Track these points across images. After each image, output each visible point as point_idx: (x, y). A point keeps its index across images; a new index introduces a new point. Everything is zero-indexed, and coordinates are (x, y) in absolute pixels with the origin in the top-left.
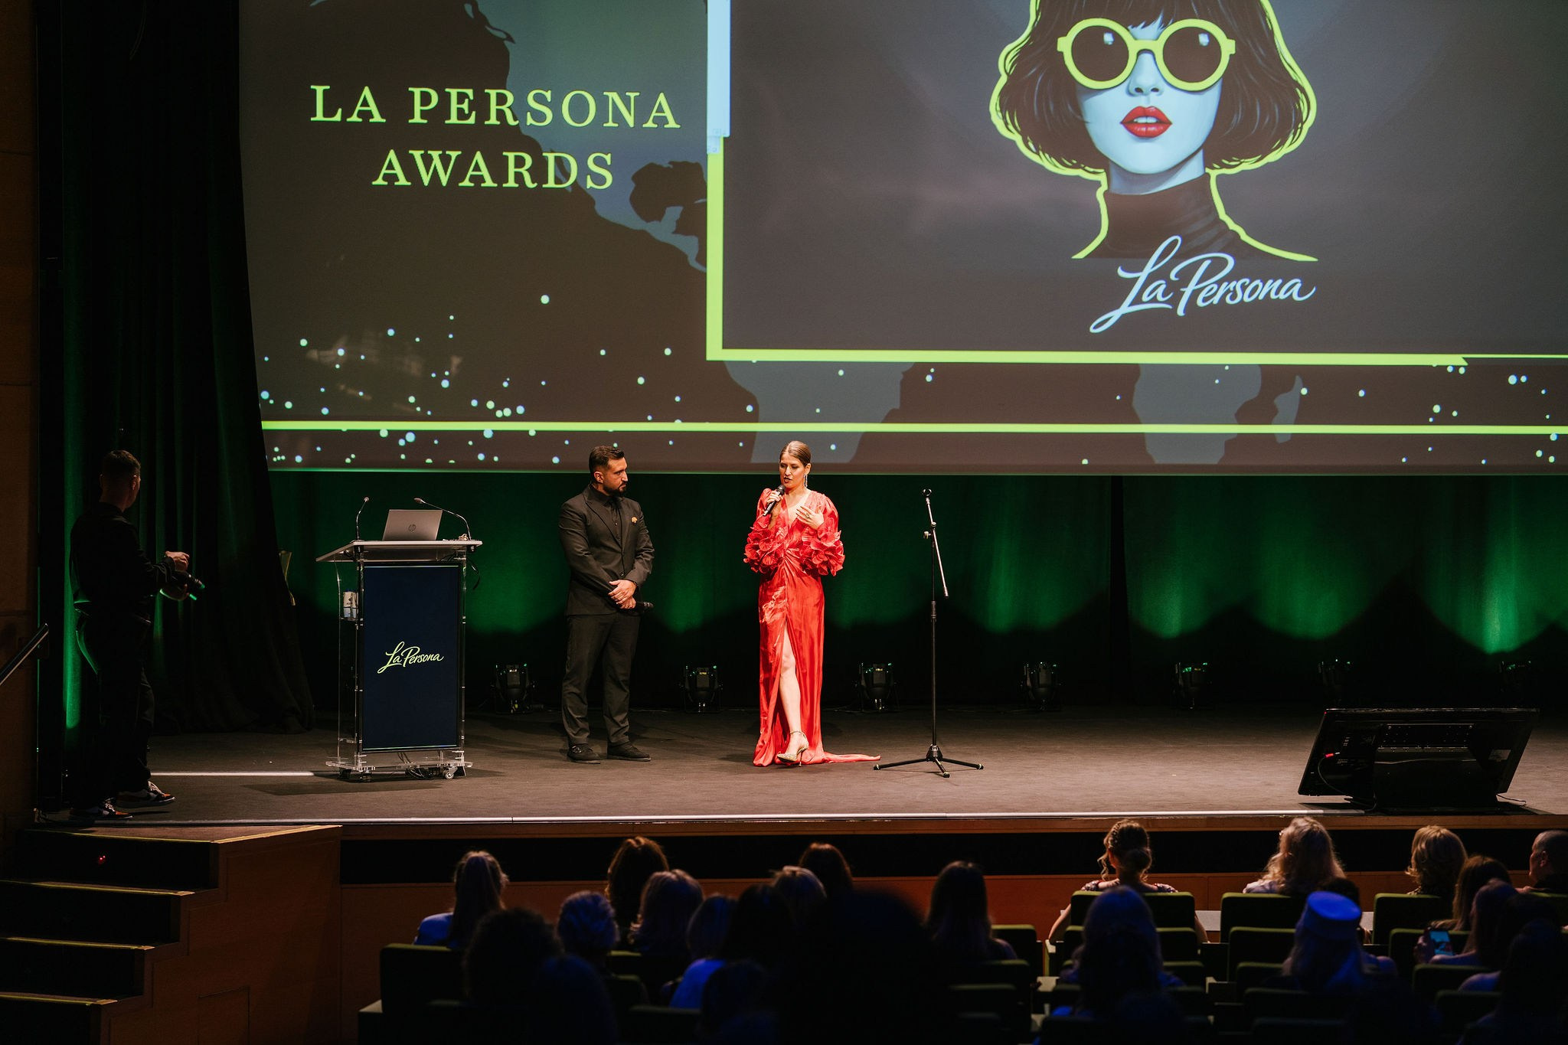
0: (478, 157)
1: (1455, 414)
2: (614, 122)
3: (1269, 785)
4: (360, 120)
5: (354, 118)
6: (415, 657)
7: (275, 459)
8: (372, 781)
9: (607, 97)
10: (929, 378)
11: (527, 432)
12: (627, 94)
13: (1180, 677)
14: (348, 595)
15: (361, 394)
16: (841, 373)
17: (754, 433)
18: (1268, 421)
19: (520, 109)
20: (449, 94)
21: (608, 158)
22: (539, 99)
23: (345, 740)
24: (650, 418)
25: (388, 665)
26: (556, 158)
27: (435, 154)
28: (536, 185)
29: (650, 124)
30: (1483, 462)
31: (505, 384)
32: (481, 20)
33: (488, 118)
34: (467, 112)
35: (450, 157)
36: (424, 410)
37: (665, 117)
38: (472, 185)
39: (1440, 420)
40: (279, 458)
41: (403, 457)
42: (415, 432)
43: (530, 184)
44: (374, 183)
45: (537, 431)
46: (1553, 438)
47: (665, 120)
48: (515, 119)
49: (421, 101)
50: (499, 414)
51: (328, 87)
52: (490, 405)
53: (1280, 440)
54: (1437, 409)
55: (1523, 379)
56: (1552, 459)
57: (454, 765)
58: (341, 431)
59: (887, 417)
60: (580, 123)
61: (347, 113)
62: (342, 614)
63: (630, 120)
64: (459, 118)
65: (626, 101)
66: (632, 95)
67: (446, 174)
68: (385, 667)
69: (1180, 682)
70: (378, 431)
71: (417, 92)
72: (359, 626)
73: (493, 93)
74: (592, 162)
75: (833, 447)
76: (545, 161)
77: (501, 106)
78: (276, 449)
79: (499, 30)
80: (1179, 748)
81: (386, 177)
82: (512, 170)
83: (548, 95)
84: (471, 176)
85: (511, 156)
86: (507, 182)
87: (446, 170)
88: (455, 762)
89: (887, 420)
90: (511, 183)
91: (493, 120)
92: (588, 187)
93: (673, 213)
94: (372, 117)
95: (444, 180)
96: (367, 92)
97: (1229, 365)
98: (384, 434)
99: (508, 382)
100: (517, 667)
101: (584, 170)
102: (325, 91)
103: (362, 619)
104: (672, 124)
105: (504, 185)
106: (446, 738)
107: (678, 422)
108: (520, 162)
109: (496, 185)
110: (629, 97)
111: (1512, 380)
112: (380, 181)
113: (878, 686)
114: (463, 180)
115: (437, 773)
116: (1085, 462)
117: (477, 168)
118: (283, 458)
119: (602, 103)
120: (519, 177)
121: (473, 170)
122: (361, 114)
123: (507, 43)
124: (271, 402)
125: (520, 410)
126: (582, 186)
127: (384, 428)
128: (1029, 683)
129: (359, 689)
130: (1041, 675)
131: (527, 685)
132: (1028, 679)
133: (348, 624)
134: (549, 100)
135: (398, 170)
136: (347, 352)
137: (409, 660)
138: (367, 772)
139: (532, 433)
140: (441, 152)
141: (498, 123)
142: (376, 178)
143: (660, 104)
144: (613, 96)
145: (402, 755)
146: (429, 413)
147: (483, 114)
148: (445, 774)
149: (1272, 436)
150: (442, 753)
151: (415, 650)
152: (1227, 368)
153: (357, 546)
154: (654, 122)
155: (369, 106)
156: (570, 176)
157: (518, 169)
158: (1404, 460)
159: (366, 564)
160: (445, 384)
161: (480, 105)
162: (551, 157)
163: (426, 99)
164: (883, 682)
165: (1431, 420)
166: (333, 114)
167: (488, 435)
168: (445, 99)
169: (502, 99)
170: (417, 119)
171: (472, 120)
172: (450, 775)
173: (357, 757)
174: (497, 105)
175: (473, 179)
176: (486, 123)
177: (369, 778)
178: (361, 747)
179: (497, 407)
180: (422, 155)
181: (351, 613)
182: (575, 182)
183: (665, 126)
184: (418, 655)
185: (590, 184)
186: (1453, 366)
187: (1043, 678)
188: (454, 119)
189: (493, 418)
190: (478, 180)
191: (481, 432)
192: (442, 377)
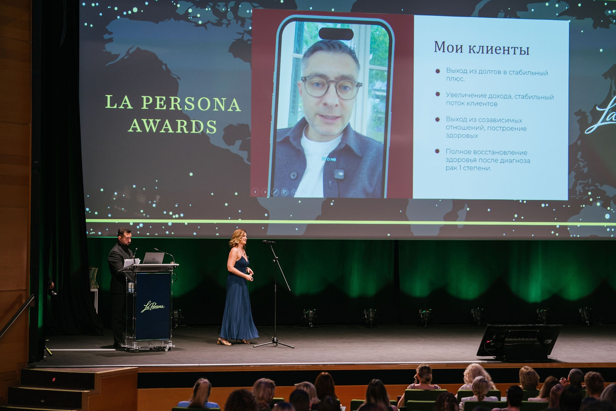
0: (167, 122)
1: (522, 218)
2: (217, 109)
3: (464, 353)
4: (124, 108)
5: (121, 107)
6: (155, 307)
7: (91, 233)
8: (139, 352)
9: (214, 100)
10: (332, 204)
11: (185, 223)
12: (222, 99)
13: (421, 314)
14: (130, 284)
15: (123, 209)
16: (300, 202)
17: (268, 224)
18: (455, 220)
19: (182, 104)
20: (156, 98)
21: (215, 122)
22: (189, 100)
23: (128, 337)
24: (229, 218)
25: (145, 310)
26: (196, 122)
27: (151, 121)
28: (188, 132)
29: (230, 110)
30: (533, 235)
31: (176, 206)
32: (168, 71)
33: (171, 108)
34: (163, 105)
35: (156, 122)
36: (146, 215)
37: (236, 107)
38: (165, 132)
39: (518, 220)
40: (92, 233)
41: (138, 232)
42: (143, 223)
43: (186, 132)
44: (128, 131)
45: (188, 223)
46: (558, 227)
47: (235, 108)
48: (181, 108)
49: (146, 101)
50: (174, 217)
51: (112, 96)
52: (171, 213)
53: (459, 227)
54: (516, 216)
55: (547, 205)
56: (557, 234)
57: (168, 346)
58: (115, 223)
59: (316, 218)
60: (205, 109)
61: (118, 106)
62: (128, 291)
63: (223, 108)
64: (160, 107)
65: (221, 101)
66: (224, 99)
67: (155, 128)
68: (144, 310)
69: (421, 316)
70: (129, 223)
71: (145, 98)
72: (135, 295)
73: (172, 98)
74: (209, 124)
75: (297, 229)
76: (192, 123)
77: (175, 103)
78: (92, 230)
79: (175, 75)
80: (426, 340)
81: (133, 129)
82: (179, 126)
83: (193, 99)
84: (164, 129)
85: (179, 121)
86: (177, 131)
87: (155, 127)
88: (168, 345)
89: (317, 219)
90: (179, 131)
91: (172, 108)
92: (207, 133)
93: (239, 143)
94: (128, 107)
95: (154, 130)
96: (126, 97)
97: (441, 199)
98: (131, 224)
99: (177, 205)
100: (177, 311)
101: (206, 127)
102: (111, 97)
103: (136, 293)
104: (238, 110)
105: (176, 132)
106: (165, 336)
107: (240, 220)
108: (182, 124)
109: (173, 132)
110: (223, 100)
111: (543, 205)
112: (131, 130)
113: (311, 318)
114: (161, 130)
115: (162, 349)
116: (389, 235)
117: (166, 126)
118: (94, 233)
119: (213, 102)
120: (182, 129)
121: (165, 127)
122: (124, 105)
123: (178, 80)
124: (90, 212)
125: (182, 215)
126: (205, 133)
127: (131, 222)
128: (366, 317)
129: (134, 318)
130: (370, 314)
131: (181, 317)
132: (366, 315)
133: (131, 295)
134: (193, 101)
135: (137, 126)
136: (118, 194)
137: (152, 307)
138: (137, 349)
139: (186, 224)
140: (153, 120)
141: (174, 109)
142: (129, 129)
143: (234, 102)
144: (217, 99)
145: (149, 343)
146: (148, 216)
147: (169, 106)
148: (165, 350)
149: (456, 225)
150: (163, 342)
151: (155, 304)
152: (440, 200)
153: (134, 266)
154: (232, 109)
155: (127, 103)
156: (200, 129)
157: (181, 126)
158: (504, 234)
159: (137, 272)
160: (154, 205)
161: (168, 102)
162: (194, 122)
163: (148, 100)
164: (313, 316)
165: (514, 220)
166: (114, 106)
167: (170, 224)
168: (155, 100)
169: (176, 100)
170: (145, 107)
171: (165, 108)
172: (167, 350)
173: (134, 343)
174: (174, 102)
175: (165, 130)
176: (170, 109)
177: (138, 351)
178: (135, 339)
179: (173, 215)
180: (146, 121)
181: (131, 290)
182: (203, 131)
183: (236, 111)
184: (156, 306)
185: (208, 132)
186: (522, 200)
187: (371, 315)
188: (158, 108)
189: (172, 218)
190: (167, 130)
191: (167, 223)
192: (153, 203)
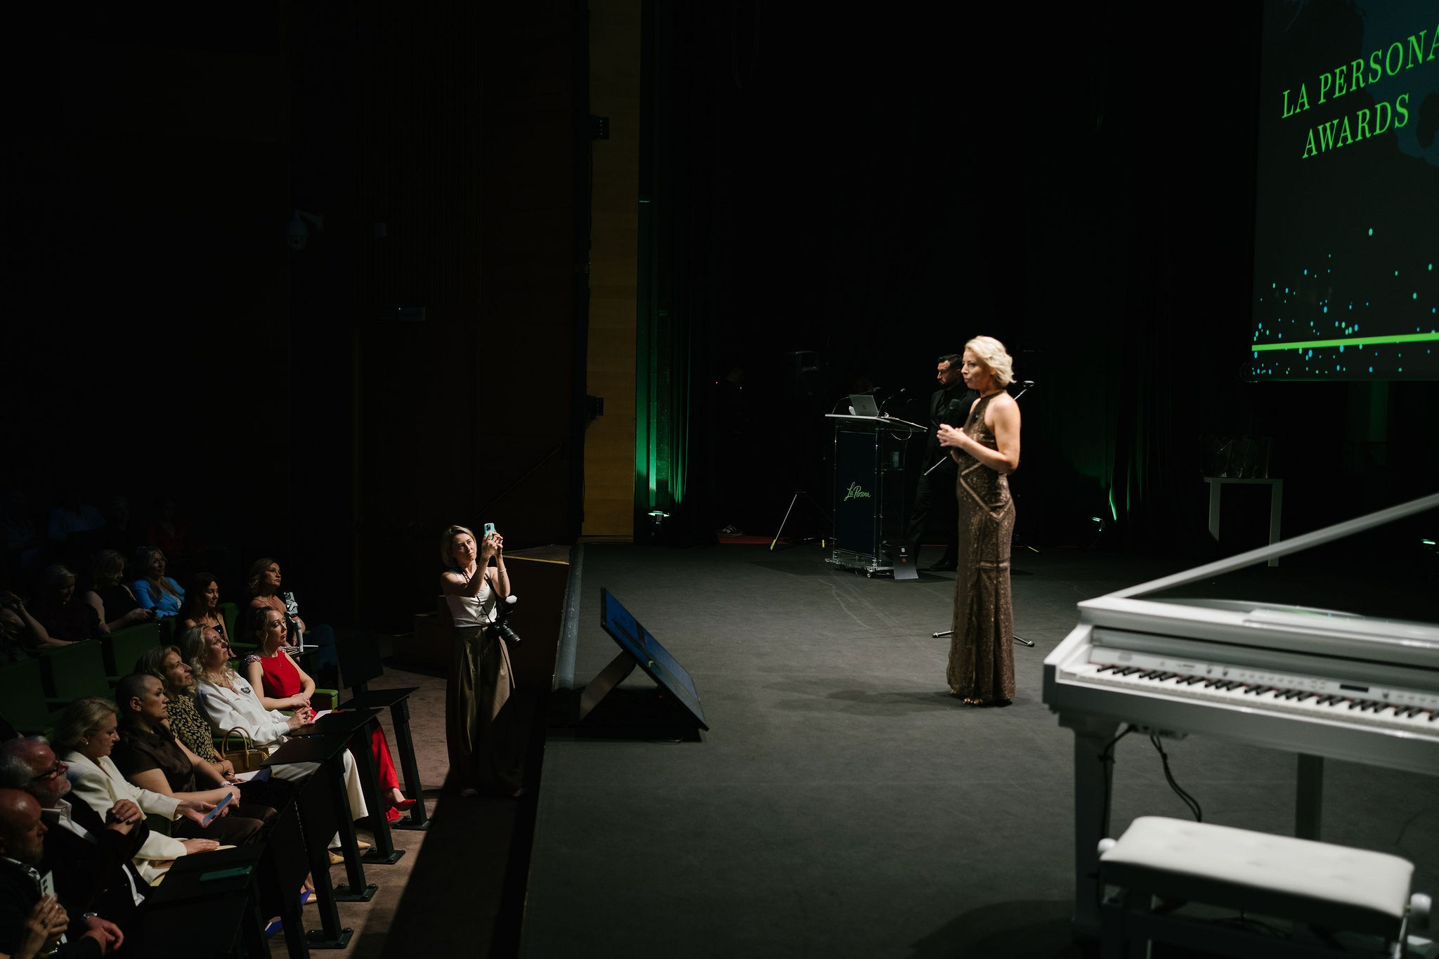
0: (1347, 121)
2: (1412, 63)
4: (1300, 111)
5: (1298, 110)
7: (1262, 373)
9: (1409, 41)
11: (1358, 346)
12: (1418, 33)
19: (1367, 72)
20: (1337, 74)
21: (1406, 97)
22: (1376, 61)
24: (1418, 330)
26: (1380, 107)
27: (1328, 125)
28: (1371, 134)
29: (1430, 57)
31: (1350, 307)
32: (1353, 5)
33: (1351, 86)
34: (1343, 85)
35: (1334, 125)
36: (1316, 332)
38: (1343, 144)
40: (1264, 371)
42: (1314, 350)
43: (1368, 134)
44: (1303, 157)
45: (1362, 344)
48: (1364, 81)
49: (1324, 86)
50: (1348, 332)
51: (1290, 90)
52: (1343, 325)
58: (1284, 350)
60: (1393, 71)
61: (1295, 109)
63: (1420, 57)
64: (1339, 92)
65: (1419, 41)
66: (1422, 34)
67: (1332, 140)
70: (1298, 349)
71: (1322, 77)
73: (1354, 64)
74: (1399, 104)
76: (1375, 111)
77: (1358, 73)
78: (1263, 365)
79: (1360, 9)
81: (1308, 151)
82: (1360, 125)
83: (1379, 53)
84: (1342, 137)
85: (1360, 114)
86: (1357, 136)
87: (1332, 138)
90: (1360, 136)
91: (1354, 87)
92: (1396, 127)
94: (1305, 106)
95: (1331, 144)
96: (1303, 88)
98: (1300, 352)
101: (1394, 112)
102: (1288, 94)
105: (1356, 139)
107: (1433, 332)
108: (1364, 117)
109: (1353, 141)
110: (1421, 36)
112: (1306, 156)
114: (1339, 142)
117: (1346, 130)
119: (1406, 48)
120: (1363, 130)
121: (1344, 132)
122: (1300, 106)
123: (1363, 19)
124: (1262, 332)
125: (1356, 327)
126: (1393, 127)
127: (1300, 347)
134: (1380, 58)
135: (1313, 145)
136: (1289, 291)
139: (1361, 347)
140: (1331, 123)
141: (1356, 88)
143: (1437, 35)
144: (1413, 40)
146: (1318, 334)
147: (1350, 83)
154: (1433, 53)
155: (1304, 98)
156: (1387, 121)
157: (1363, 123)
160: (1325, 310)
161: (1349, 77)
163: (1327, 83)
166: (1292, 112)
167: (1342, 350)
168: (1334, 79)
169: (1359, 68)
170: (1322, 100)
171: (1344, 92)
172: (869, 575)
174: (1356, 73)
175: (1343, 140)
176: (1351, 90)
179: (1346, 328)
180: (1323, 128)
182: (1389, 124)
185: (1396, 123)
188: (1337, 94)
189: (1343, 336)
190: (1345, 138)
191: (1338, 348)
192: (1324, 305)
